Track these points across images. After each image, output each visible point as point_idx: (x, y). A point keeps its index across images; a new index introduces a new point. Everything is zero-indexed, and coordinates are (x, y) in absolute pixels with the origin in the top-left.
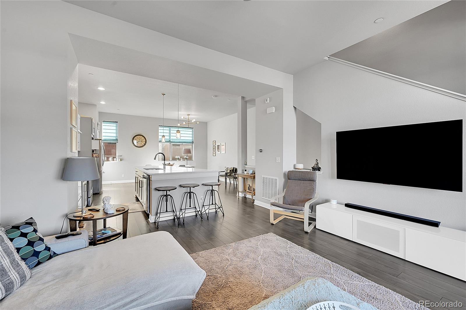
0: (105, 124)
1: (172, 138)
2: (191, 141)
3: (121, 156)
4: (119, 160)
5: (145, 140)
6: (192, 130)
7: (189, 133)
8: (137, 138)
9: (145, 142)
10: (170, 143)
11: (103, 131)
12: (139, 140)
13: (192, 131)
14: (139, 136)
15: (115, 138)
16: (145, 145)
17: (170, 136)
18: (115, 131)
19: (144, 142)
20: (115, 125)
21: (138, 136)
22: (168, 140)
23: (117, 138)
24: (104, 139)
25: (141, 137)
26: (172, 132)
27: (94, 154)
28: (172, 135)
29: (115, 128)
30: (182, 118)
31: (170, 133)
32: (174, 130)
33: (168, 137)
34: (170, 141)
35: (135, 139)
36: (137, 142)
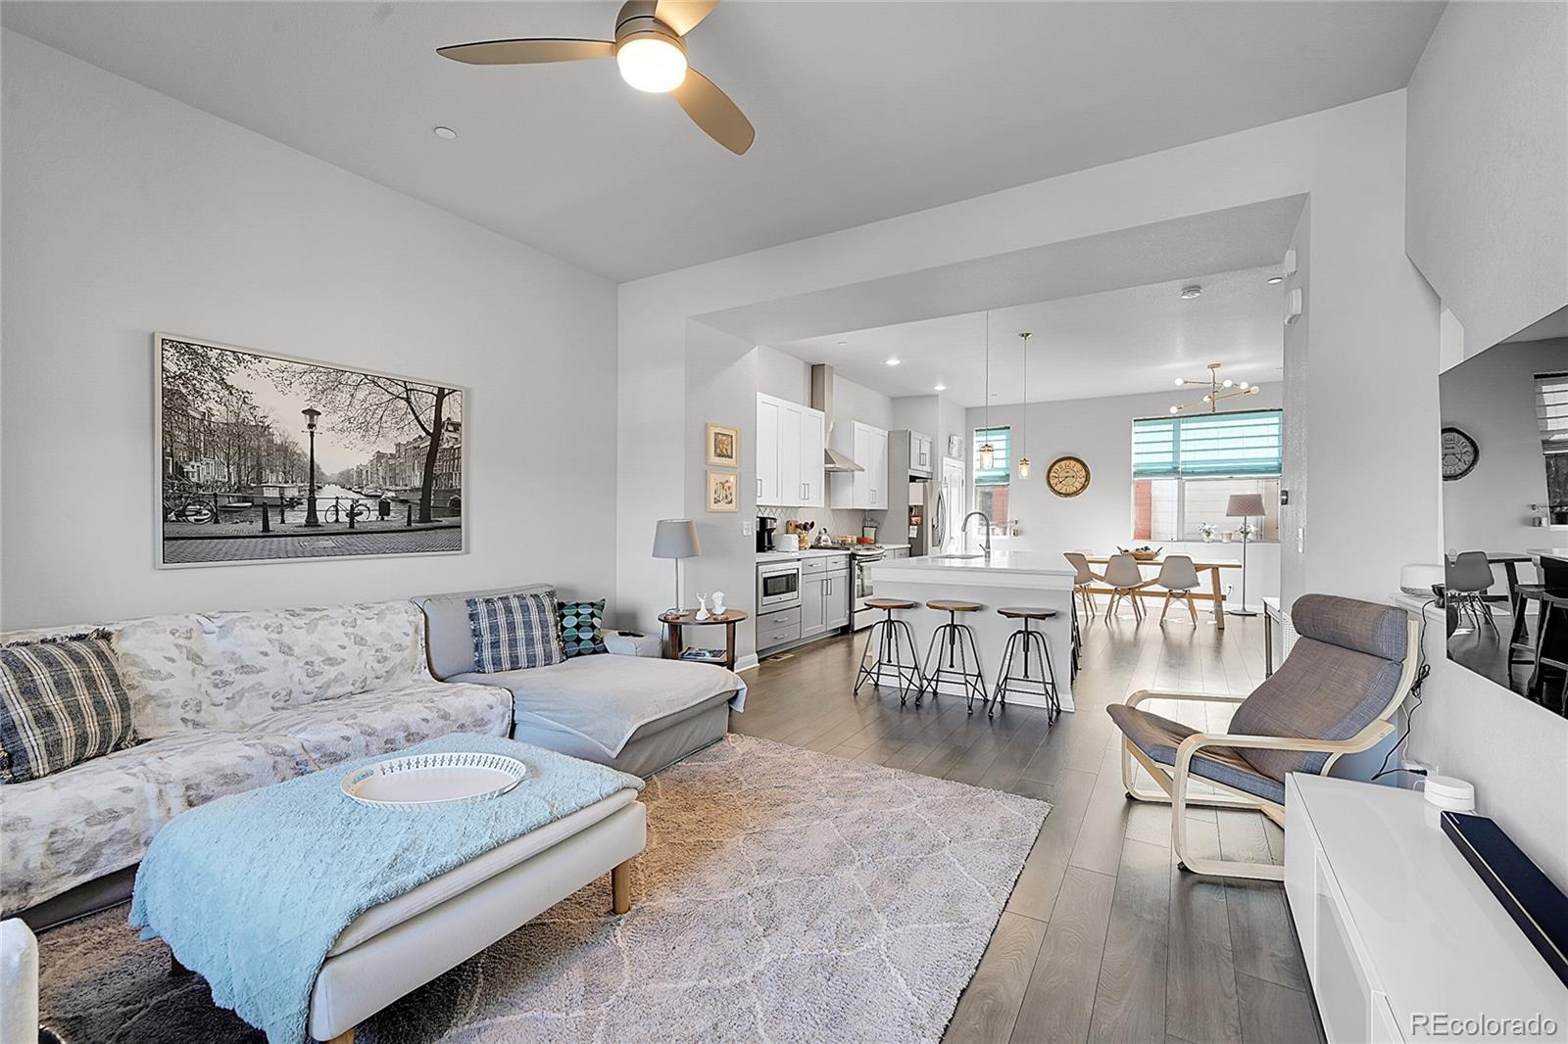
1: (1183, 457)
2: (1276, 463)
3: (1017, 523)
5: (1084, 474)
7: (1264, 430)
8: (1061, 467)
9: (1083, 480)
10: (1177, 476)
12: (1067, 475)
14: (1069, 462)
15: (1003, 473)
16: (1084, 487)
19: (1080, 480)
20: (1004, 437)
21: (1063, 463)
22: (1170, 467)
23: (1007, 473)
25: (1073, 463)
26: (1184, 435)
27: (914, 516)
30: (1179, 382)
31: (1176, 441)
32: (1191, 431)
33: (1169, 458)
34: (1175, 468)
35: (1057, 471)
36: (1060, 480)
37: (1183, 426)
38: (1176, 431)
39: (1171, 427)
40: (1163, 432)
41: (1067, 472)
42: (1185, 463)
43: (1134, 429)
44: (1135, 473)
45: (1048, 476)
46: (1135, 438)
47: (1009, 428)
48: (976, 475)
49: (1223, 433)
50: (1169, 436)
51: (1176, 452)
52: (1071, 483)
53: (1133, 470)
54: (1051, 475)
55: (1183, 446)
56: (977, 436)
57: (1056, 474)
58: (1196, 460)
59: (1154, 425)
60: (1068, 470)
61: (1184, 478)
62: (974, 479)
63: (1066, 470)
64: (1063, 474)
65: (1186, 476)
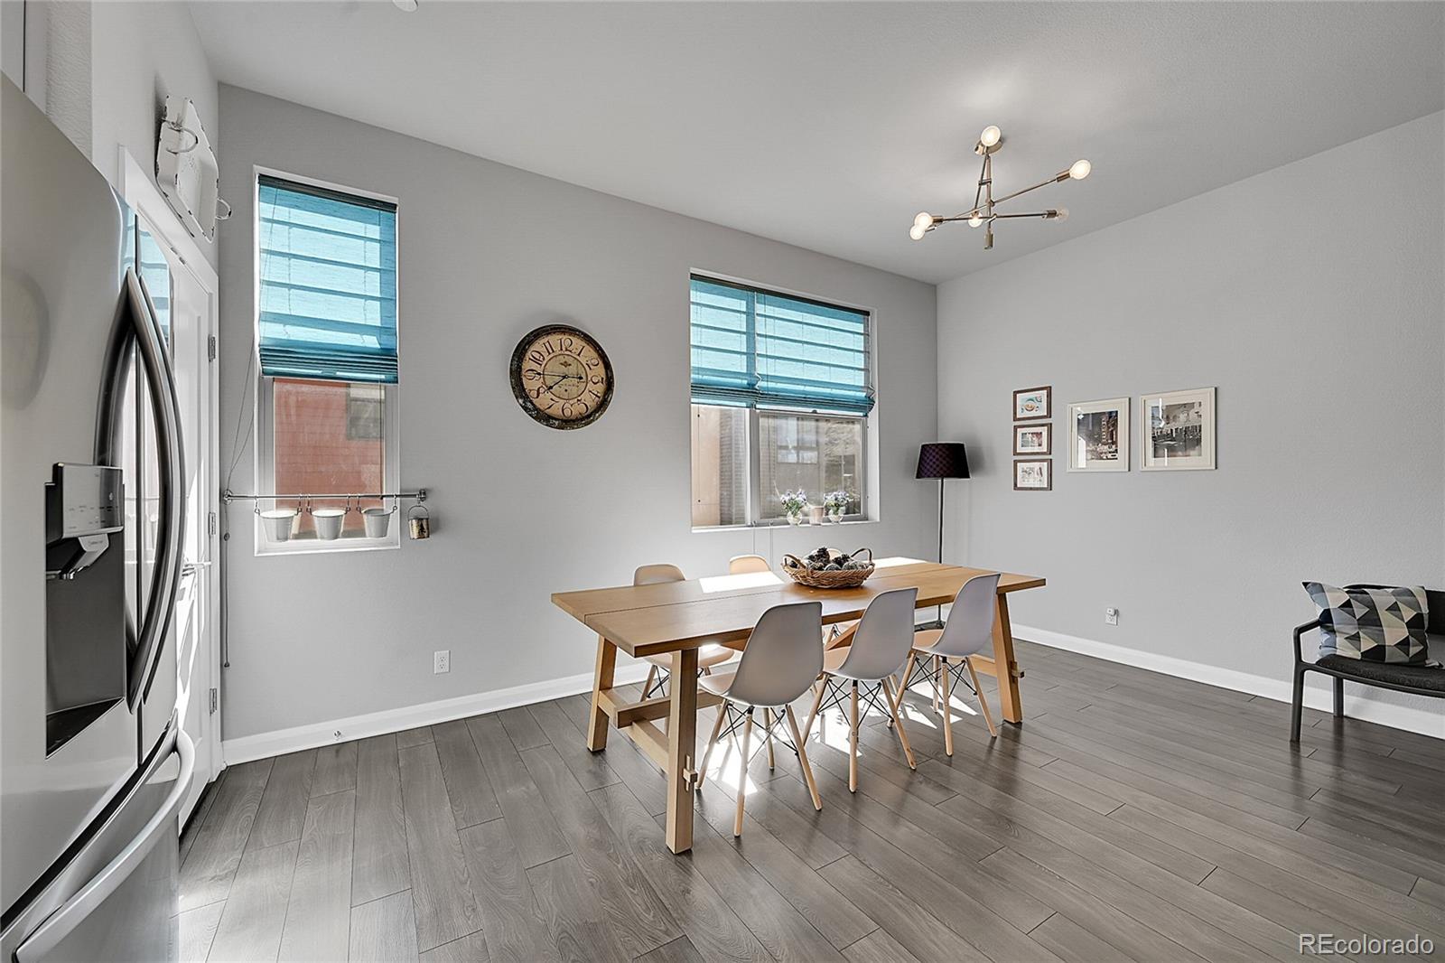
0: (283, 213)
1: (764, 367)
2: (861, 396)
3: (423, 494)
4: (404, 530)
5: (603, 374)
6: (866, 327)
7: (849, 342)
8: (549, 351)
9: (601, 388)
10: (750, 401)
11: (262, 268)
12: (563, 370)
13: (866, 335)
14: (566, 339)
15: (372, 342)
16: (602, 405)
17: (751, 355)
18: (373, 285)
19: (595, 389)
20: (374, 231)
21: (554, 339)
22: (742, 383)
23: (389, 345)
24: (279, 342)
25: (578, 343)
26: (761, 326)
28: (761, 346)
29: (373, 256)
31: (751, 335)
32: (771, 319)
33: (740, 365)
34: (751, 386)
35: (535, 360)
36: (550, 383)
37: (759, 308)
38: (750, 315)
39: (742, 306)
40: (732, 310)
41: (566, 364)
42: (767, 378)
43: (693, 295)
46: (695, 315)
48: (264, 332)
50: (740, 323)
52: (573, 391)
57: (534, 366)
58: (776, 374)
59: (718, 294)
60: (570, 360)
61: (758, 406)
62: (257, 349)
63: (562, 359)
64: (555, 368)
65: (761, 403)
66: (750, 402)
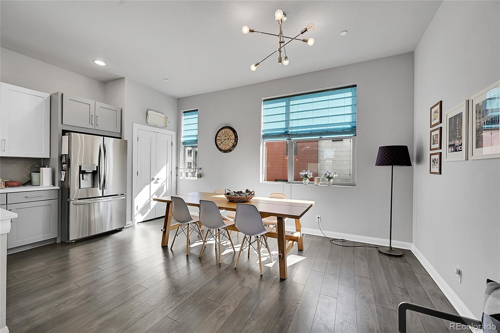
0: (186, 117)
1: (292, 124)
2: (351, 126)
3: (201, 169)
5: (234, 137)
7: (342, 102)
8: (222, 133)
9: (234, 141)
11: (183, 128)
12: (225, 138)
14: (226, 130)
15: (195, 138)
16: (234, 145)
21: (223, 130)
22: (284, 131)
25: (228, 130)
26: (292, 109)
31: (288, 114)
32: (297, 105)
33: (283, 125)
34: (286, 132)
35: (219, 137)
36: (222, 142)
37: (292, 103)
38: (288, 106)
39: (284, 104)
40: (280, 107)
41: (226, 136)
42: (292, 128)
43: (263, 107)
44: (263, 136)
45: (216, 139)
46: (263, 113)
47: (197, 110)
48: (183, 140)
49: (315, 106)
50: (283, 110)
51: (287, 121)
52: (227, 143)
53: (262, 134)
54: (217, 138)
55: (292, 117)
56: (184, 116)
57: (219, 138)
58: (299, 126)
59: (275, 103)
60: (226, 135)
61: (292, 139)
62: (181, 142)
63: (225, 135)
64: (223, 138)
65: (293, 138)
66: (288, 138)
